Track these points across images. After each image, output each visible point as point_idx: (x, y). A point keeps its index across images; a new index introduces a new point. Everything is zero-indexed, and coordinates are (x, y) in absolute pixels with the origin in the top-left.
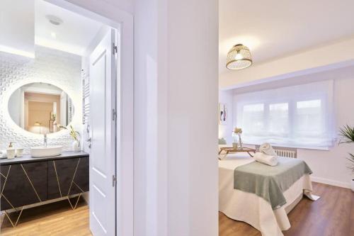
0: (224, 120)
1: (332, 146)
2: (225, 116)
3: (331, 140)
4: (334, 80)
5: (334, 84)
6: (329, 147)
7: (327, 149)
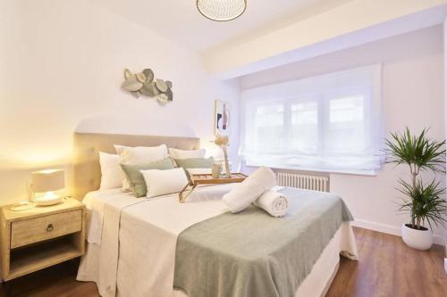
0: (224, 127)
1: (381, 169)
2: (225, 121)
3: (378, 158)
4: (383, 65)
5: (382, 70)
6: (376, 170)
7: (373, 173)
